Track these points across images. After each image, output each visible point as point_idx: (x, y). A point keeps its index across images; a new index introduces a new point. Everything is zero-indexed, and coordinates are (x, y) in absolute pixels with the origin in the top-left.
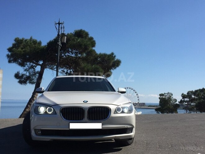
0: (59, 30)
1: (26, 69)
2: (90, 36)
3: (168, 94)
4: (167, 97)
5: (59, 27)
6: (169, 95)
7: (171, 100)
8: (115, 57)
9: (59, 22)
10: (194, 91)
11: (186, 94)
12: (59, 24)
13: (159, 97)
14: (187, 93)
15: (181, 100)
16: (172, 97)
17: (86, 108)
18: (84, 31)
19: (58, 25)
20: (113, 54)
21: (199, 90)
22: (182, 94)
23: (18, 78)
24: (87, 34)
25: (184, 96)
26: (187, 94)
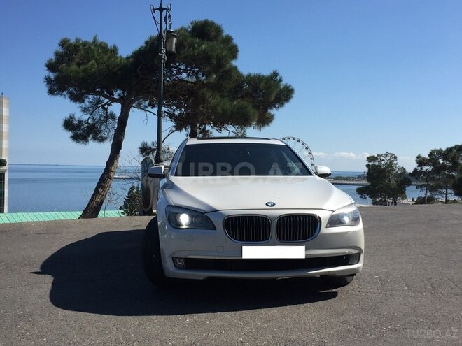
0: (161, 24)
1: (85, 109)
2: (224, 34)
3: (386, 156)
4: (383, 162)
5: (161, 18)
6: (388, 158)
7: (393, 169)
8: (280, 81)
9: (161, 7)
10: (444, 149)
11: (427, 157)
12: (161, 10)
13: (367, 163)
14: (429, 153)
15: (415, 170)
16: (395, 162)
17: (274, 218)
18: (213, 24)
19: (158, 12)
20: (275, 74)
21: (455, 147)
22: (418, 157)
23: (70, 130)
24: (219, 30)
25: (421, 162)
26: (429, 156)
